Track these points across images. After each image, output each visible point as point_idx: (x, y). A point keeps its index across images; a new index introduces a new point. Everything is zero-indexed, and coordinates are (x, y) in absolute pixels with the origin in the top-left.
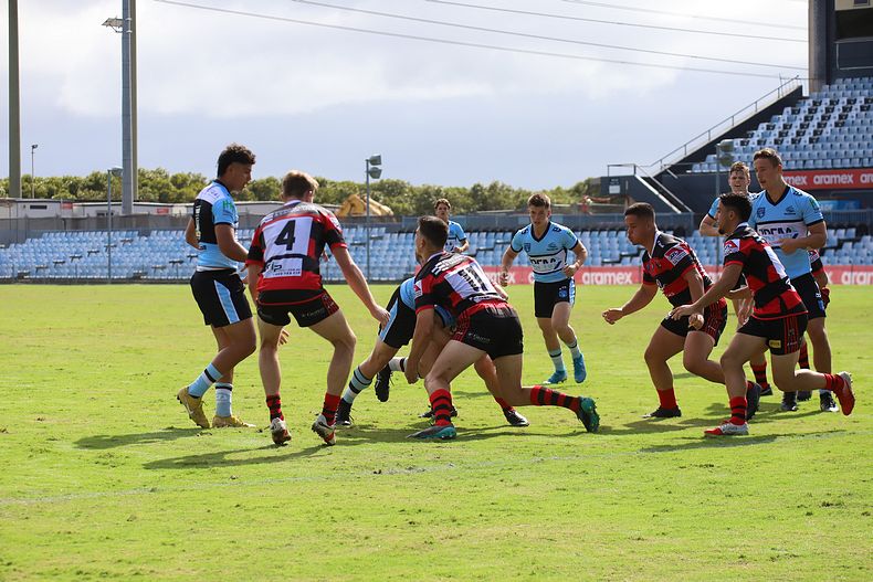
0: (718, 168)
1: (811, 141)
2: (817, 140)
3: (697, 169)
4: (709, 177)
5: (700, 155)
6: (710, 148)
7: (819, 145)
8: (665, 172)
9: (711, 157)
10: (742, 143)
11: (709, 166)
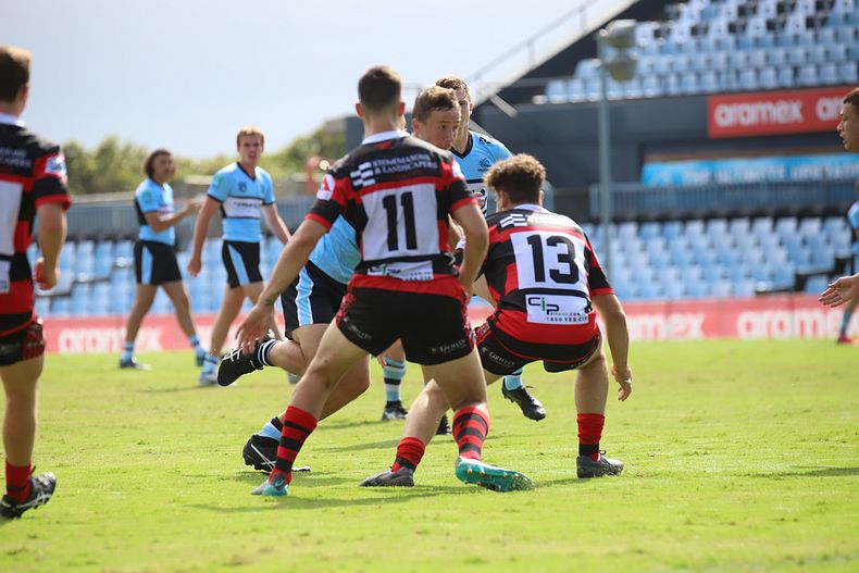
0: (604, 90)
1: (810, 23)
2: (824, 22)
3: (559, 93)
4: (585, 111)
5: (563, 64)
6: (586, 47)
7: (828, 32)
8: (488, 103)
9: (588, 67)
10: (657, 34)
11: (585, 87)
